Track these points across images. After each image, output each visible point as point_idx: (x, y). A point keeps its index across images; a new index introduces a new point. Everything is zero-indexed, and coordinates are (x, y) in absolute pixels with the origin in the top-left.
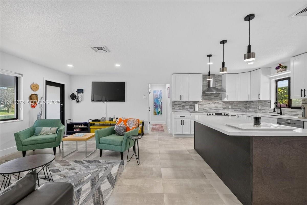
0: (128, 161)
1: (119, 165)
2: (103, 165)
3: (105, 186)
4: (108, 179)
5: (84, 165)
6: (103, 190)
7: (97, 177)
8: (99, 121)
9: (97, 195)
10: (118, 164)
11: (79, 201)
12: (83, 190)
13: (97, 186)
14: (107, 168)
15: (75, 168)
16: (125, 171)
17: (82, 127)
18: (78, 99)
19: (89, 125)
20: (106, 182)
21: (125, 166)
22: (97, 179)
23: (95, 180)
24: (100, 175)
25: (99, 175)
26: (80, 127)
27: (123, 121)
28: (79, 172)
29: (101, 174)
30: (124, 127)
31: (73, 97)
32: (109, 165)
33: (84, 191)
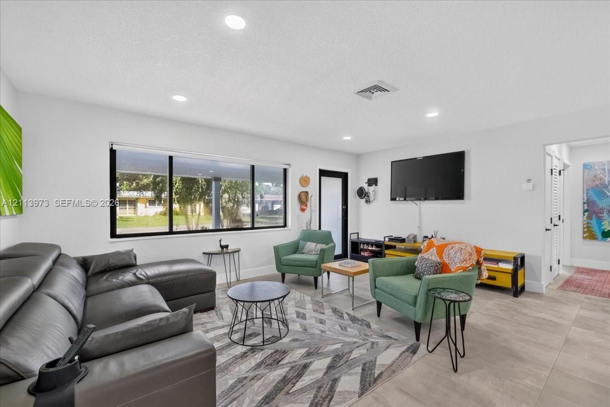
0: (430, 349)
1: (404, 348)
2: (371, 335)
3: (349, 382)
4: (363, 370)
5: (342, 321)
6: (341, 387)
7: (346, 356)
8: (403, 241)
9: (324, 392)
10: (403, 346)
11: (294, 384)
12: (312, 367)
13: (334, 373)
14: (375, 346)
15: (327, 322)
16: (409, 371)
17: (373, 248)
18: (368, 196)
19: (383, 247)
20: (356, 373)
21: (415, 357)
22: (345, 359)
23: (340, 360)
24: (355, 354)
25: (354, 352)
26: (369, 248)
27: (435, 248)
28: (327, 332)
29: (358, 352)
30: (434, 261)
31: (361, 193)
32: (382, 342)
33: (311, 371)
